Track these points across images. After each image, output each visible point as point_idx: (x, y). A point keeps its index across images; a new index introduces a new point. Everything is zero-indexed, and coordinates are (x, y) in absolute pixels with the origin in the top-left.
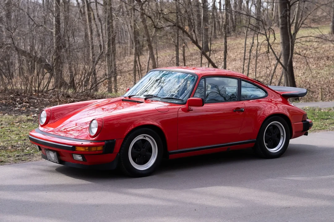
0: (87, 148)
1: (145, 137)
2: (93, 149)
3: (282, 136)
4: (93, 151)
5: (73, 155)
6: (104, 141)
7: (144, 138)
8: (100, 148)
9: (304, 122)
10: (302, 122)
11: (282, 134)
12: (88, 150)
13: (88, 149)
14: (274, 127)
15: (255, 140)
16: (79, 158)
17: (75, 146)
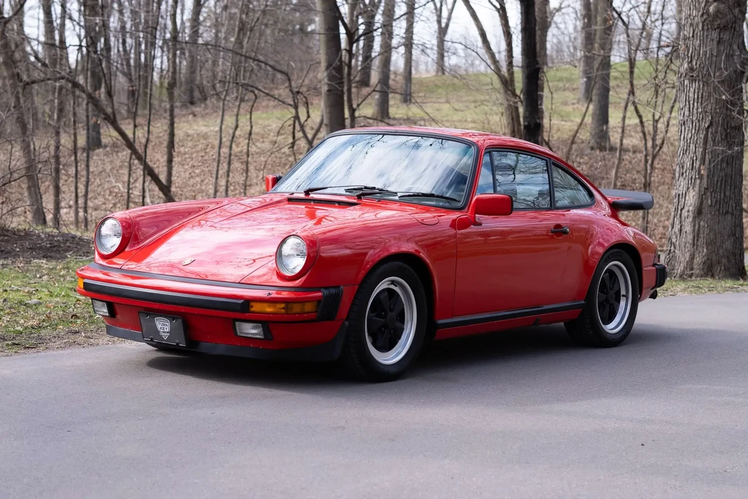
0: (283, 305)
1: (393, 282)
2: (296, 308)
3: (623, 296)
4: (295, 314)
5: (237, 323)
6: (321, 288)
7: (392, 287)
8: (309, 307)
9: (657, 267)
10: (654, 266)
11: (623, 292)
12: (283, 311)
13: (282, 308)
15: (583, 302)
16: (250, 330)
17: (248, 301)
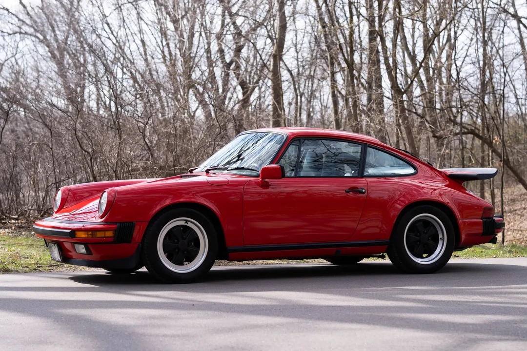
1: (186, 222)
2: (100, 234)
3: (441, 239)
4: (99, 238)
5: (76, 246)
6: (116, 223)
7: (186, 224)
8: (109, 234)
9: (484, 220)
10: (481, 219)
11: (440, 236)
12: (91, 236)
13: (90, 234)
14: (426, 223)
15: (388, 241)
16: (82, 250)
17: (74, 231)
